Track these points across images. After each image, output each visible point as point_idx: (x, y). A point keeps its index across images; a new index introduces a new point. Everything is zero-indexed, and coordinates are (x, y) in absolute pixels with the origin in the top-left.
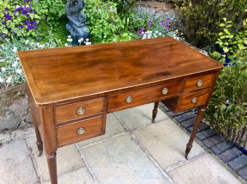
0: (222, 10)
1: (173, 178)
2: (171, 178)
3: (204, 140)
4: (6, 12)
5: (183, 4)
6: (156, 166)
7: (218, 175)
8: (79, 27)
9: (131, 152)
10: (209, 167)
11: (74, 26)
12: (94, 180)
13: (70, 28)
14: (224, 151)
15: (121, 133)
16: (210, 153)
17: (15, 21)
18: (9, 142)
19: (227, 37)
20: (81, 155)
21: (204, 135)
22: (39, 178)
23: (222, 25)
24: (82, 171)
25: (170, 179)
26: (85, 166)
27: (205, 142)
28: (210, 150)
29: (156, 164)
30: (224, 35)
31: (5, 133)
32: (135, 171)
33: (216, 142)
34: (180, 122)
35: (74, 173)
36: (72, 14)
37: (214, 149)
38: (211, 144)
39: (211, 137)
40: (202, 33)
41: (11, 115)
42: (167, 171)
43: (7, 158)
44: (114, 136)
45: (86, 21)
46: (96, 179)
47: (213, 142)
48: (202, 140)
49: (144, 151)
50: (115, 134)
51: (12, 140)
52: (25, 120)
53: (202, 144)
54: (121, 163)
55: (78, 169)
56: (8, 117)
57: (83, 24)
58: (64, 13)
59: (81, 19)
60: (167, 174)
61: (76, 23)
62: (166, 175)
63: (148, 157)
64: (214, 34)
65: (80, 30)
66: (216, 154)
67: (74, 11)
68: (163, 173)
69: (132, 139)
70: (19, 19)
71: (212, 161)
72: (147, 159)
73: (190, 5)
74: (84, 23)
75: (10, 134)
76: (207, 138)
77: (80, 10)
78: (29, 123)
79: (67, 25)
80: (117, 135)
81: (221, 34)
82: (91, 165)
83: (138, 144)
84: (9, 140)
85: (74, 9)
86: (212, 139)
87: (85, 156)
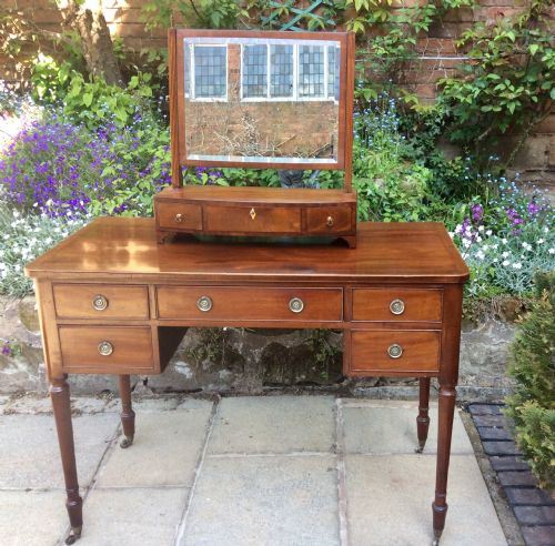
3: (532, 525)
6: (338, 536)
9: (304, 493)
15: (318, 451)
18: (95, 413)
20: (197, 467)
24: (175, 495)
26: (189, 488)
27: (531, 531)
31: (101, 398)
32: (281, 529)
34: (498, 472)
44: (295, 454)
46: (190, 515)
48: (521, 525)
49: (338, 500)
50: (302, 451)
52: (145, 382)
54: (264, 504)
55: (170, 488)
63: (336, 513)
69: (330, 470)
75: (109, 401)
78: (153, 390)
80: (304, 453)
82: (200, 489)
83: (337, 482)
84: (99, 409)
87: (203, 471)
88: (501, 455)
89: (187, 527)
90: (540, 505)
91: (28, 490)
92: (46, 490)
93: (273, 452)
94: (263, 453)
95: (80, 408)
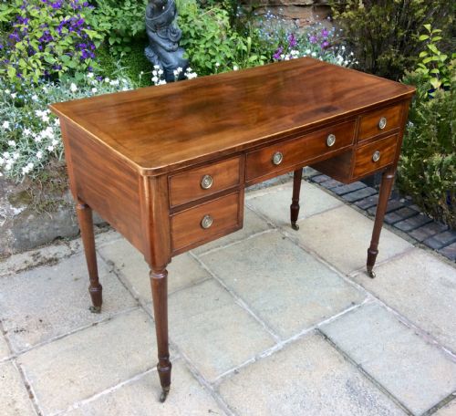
0: (421, 11)
1: (364, 284)
2: (361, 285)
3: (411, 231)
4: (45, 29)
5: (348, 6)
7: (441, 276)
8: (169, 51)
9: (287, 256)
10: (423, 266)
11: (161, 51)
12: (231, 295)
13: (152, 54)
14: (448, 245)
15: (263, 230)
16: (423, 248)
17: (61, 43)
18: (69, 256)
19: (434, 58)
20: (200, 264)
21: (410, 225)
22: (137, 300)
23: (423, 37)
24: (209, 285)
25: (359, 286)
26: (212, 278)
27: (413, 233)
28: (423, 244)
29: (332, 268)
30: (429, 56)
31: (58, 244)
32: (298, 279)
33: (432, 233)
34: (366, 210)
35: (196, 289)
36: (157, 27)
37: (430, 242)
38: (424, 235)
39: (422, 226)
40: (389, 58)
41: (66, 211)
42: (353, 276)
43: (75, 276)
44: (252, 236)
45: (182, 39)
46: (235, 293)
47: (426, 233)
48: (406, 232)
49: (308, 253)
50: (254, 233)
51: (73, 253)
53: (408, 237)
54: (272, 270)
55: (200, 283)
56: (63, 213)
57: (176, 46)
58: (140, 28)
59: (172, 37)
60: (353, 279)
61: (163, 44)
62: (350, 282)
63: (317, 260)
64: (410, 59)
65: (171, 57)
66: (433, 249)
67: (160, 21)
68: (346, 279)
69: (284, 238)
70: (68, 40)
71: (428, 258)
72: (316, 263)
73: (361, 6)
74: (178, 43)
75: (68, 245)
76: (415, 229)
77: (170, 19)
78: (98, 226)
79: (147, 50)
80: (257, 234)
81: (423, 54)
82: (222, 276)
83: (297, 244)
84: (69, 253)
85: (161, 18)
86: (424, 229)
87: (208, 265)
88: (359, 200)
89: (244, 300)
90: (403, 220)
91: (96, 324)
92: (109, 319)
93: (238, 240)
94: (232, 242)
95: (51, 256)
